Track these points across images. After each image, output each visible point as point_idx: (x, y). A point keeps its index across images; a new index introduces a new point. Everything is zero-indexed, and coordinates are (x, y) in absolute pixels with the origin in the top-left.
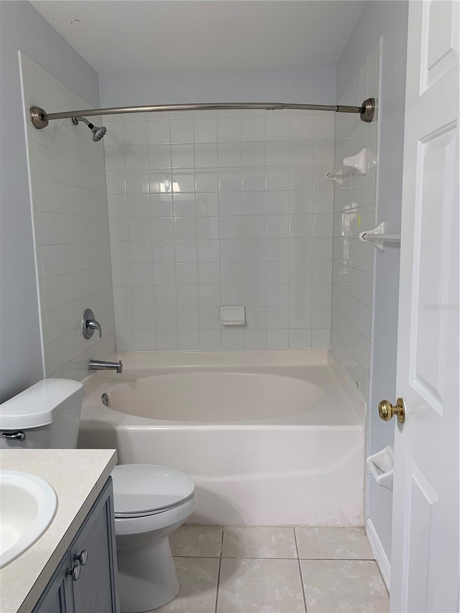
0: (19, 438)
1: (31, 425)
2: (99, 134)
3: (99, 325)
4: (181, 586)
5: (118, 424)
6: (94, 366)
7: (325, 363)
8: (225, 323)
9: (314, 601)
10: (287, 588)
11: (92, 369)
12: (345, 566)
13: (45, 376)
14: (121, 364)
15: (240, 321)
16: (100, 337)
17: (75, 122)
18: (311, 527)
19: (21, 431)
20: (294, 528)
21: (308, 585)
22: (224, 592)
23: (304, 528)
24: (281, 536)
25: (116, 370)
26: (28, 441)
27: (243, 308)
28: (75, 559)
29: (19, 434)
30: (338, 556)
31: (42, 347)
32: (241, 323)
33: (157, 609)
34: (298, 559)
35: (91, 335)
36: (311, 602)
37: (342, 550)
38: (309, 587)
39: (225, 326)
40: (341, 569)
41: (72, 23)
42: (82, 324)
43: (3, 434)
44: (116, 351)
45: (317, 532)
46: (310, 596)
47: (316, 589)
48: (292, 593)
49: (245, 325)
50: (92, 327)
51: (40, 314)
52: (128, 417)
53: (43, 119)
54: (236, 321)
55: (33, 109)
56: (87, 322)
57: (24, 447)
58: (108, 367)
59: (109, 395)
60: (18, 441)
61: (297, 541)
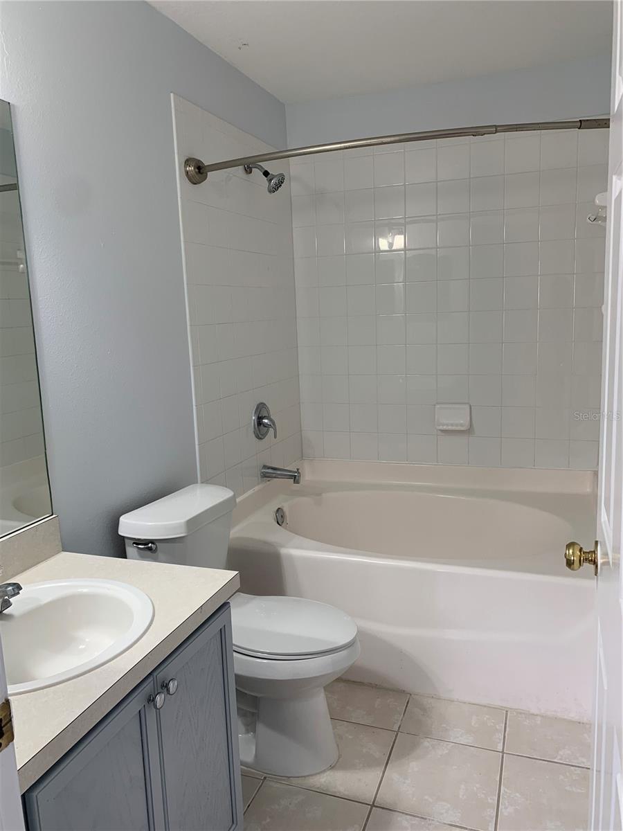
0: (150, 549)
1: (161, 536)
2: (276, 183)
3: (274, 423)
4: (340, 757)
5: (282, 546)
6: (269, 473)
7: (588, 490)
8: (441, 427)
9: (511, 809)
10: (478, 785)
11: (266, 477)
12: (568, 774)
13: (199, 482)
14: (299, 473)
15: (461, 425)
16: (275, 437)
17: (248, 170)
18: (533, 714)
19: (152, 542)
20: (507, 711)
21: (508, 789)
22: (393, 774)
23: (521, 713)
24: (485, 719)
25: (292, 480)
26: (160, 554)
27: (467, 407)
28: (162, 686)
29: (150, 545)
30: (561, 759)
31: (197, 447)
32: (462, 429)
33: (304, 777)
34: (503, 752)
35: (264, 435)
36: (505, 811)
37: (569, 752)
38: (508, 791)
39: (442, 431)
40: (561, 777)
41: (240, 48)
42: (253, 421)
43: (134, 543)
44: (302, 457)
45: (539, 722)
46: (506, 802)
47: (517, 794)
48: (483, 793)
49: (469, 431)
50: (265, 425)
51: (194, 407)
52: (298, 539)
53: (199, 172)
54: (457, 425)
55: (188, 162)
56: (260, 419)
57: (156, 560)
58: (282, 475)
59: (286, 509)
60: (149, 553)
61: (507, 729)
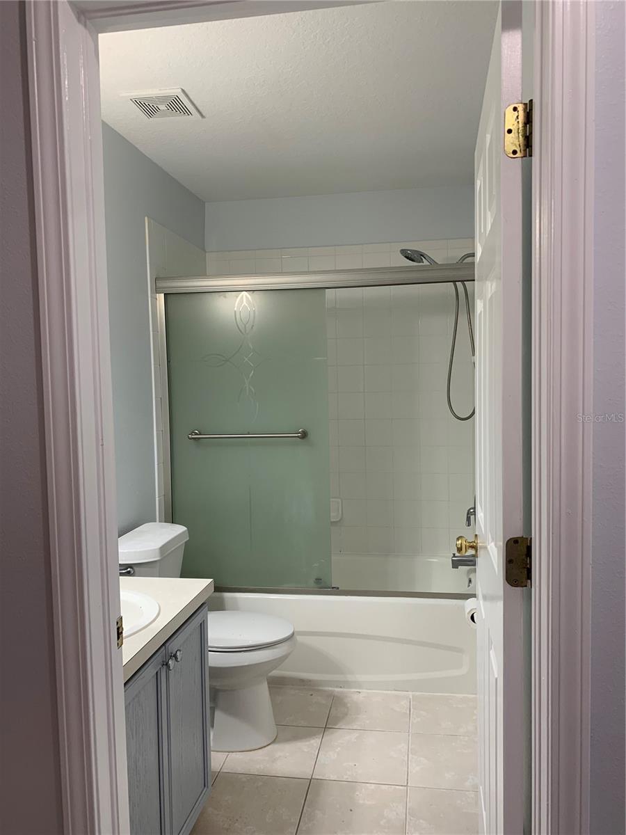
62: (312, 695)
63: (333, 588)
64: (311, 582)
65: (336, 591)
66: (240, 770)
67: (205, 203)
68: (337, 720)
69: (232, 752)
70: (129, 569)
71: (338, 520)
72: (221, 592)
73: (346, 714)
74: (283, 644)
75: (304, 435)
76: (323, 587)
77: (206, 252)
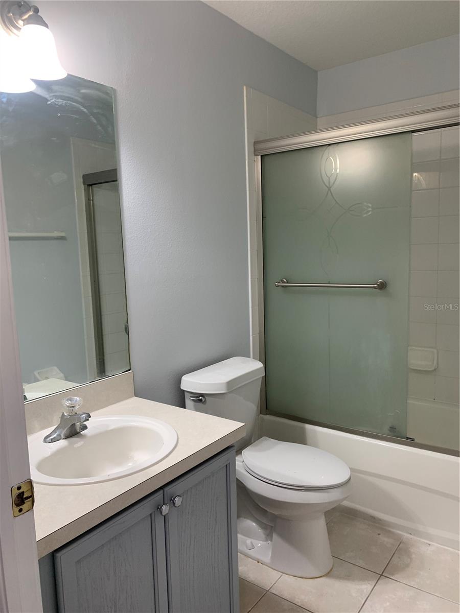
62: (379, 534)
63: (408, 438)
64: (386, 429)
65: (410, 441)
66: (286, 595)
67: (316, 72)
68: (397, 569)
69: (287, 574)
70: (201, 398)
71: (433, 369)
72: (304, 423)
73: (407, 566)
74: (336, 490)
75: (382, 286)
76: (398, 435)
77: (317, 118)
